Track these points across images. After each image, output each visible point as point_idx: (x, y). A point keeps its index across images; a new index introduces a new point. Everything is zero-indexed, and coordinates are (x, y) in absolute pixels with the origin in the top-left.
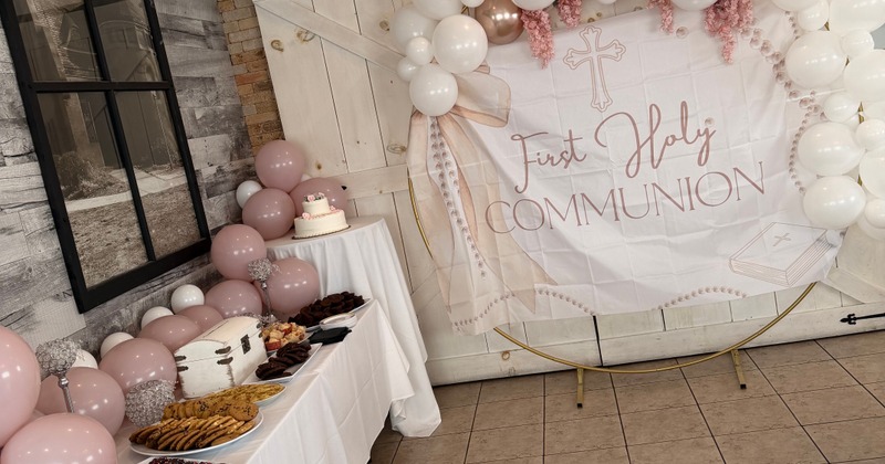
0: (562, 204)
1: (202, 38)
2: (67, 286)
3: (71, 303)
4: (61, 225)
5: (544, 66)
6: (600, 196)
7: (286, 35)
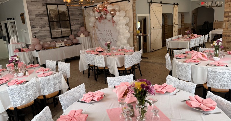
0: (101, 39)
1: (78, 15)
2: (51, 37)
3: (51, 38)
4: (51, 32)
5: (100, 23)
6: (104, 39)
7: (86, 16)
